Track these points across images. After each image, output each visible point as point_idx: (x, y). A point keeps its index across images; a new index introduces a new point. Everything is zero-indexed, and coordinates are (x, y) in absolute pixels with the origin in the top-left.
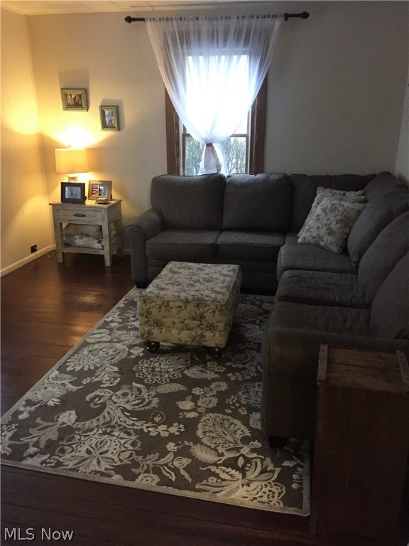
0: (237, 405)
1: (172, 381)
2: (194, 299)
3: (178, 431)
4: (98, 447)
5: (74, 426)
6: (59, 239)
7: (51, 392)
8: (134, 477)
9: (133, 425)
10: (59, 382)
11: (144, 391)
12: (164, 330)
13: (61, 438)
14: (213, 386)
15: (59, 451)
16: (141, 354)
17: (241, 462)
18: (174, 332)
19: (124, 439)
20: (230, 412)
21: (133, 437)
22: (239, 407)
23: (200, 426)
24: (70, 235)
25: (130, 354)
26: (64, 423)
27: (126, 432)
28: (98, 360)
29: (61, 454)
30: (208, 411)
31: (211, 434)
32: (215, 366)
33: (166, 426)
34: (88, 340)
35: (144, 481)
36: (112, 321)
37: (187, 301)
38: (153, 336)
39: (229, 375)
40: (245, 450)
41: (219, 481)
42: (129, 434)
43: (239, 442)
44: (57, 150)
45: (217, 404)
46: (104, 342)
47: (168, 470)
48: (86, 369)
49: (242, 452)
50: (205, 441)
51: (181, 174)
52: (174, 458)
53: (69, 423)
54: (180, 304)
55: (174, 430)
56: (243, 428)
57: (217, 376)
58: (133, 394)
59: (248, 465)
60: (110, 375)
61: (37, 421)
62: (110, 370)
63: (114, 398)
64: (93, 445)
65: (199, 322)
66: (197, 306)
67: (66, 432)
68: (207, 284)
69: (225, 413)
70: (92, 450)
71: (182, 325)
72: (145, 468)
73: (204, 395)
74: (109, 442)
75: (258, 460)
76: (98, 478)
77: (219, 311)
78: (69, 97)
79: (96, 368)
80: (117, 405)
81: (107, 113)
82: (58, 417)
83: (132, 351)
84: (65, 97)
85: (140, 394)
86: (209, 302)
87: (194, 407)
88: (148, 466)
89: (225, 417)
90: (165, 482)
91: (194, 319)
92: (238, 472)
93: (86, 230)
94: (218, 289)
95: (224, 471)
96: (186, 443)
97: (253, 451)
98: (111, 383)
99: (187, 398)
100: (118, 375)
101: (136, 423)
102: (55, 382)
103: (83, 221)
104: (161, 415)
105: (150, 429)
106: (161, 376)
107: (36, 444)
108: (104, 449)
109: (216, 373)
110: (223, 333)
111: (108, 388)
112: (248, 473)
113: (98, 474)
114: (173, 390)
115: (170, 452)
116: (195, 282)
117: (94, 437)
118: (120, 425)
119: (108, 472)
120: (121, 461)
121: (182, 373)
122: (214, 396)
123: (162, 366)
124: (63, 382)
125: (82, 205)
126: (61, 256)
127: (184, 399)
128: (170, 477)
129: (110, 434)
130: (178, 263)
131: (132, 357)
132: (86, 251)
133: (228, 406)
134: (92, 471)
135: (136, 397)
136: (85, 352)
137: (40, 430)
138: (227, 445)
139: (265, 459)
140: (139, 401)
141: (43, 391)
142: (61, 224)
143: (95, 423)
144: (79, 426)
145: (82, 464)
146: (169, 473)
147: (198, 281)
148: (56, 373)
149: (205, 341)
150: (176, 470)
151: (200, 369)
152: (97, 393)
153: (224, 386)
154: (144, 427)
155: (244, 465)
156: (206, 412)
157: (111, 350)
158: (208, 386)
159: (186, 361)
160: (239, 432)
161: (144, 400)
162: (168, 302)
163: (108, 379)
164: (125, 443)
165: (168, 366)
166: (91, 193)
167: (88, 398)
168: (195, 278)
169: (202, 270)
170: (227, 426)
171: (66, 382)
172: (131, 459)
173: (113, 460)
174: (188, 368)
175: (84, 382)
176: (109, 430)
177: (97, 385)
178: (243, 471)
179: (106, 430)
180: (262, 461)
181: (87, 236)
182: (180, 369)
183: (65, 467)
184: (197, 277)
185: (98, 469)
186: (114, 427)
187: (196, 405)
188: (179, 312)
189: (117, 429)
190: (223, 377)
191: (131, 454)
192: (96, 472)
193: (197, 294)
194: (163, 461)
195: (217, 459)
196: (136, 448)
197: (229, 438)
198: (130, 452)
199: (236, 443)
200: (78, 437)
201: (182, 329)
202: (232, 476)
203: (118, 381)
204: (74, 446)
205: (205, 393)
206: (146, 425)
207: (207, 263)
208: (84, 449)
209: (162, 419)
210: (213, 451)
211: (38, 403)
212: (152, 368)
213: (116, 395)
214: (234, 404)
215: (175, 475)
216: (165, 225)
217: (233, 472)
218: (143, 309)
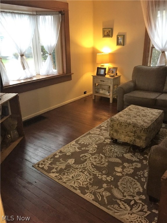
0: (142, 176)
1: (117, 157)
2: (132, 124)
3: (110, 180)
4: (77, 176)
5: (72, 165)
6: (94, 90)
7: (70, 150)
8: (85, 193)
9: (94, 171)
10: (74, 147)
11: (104, 158)
12: (118, 135)
13: (65, 169)
14: (134, 164)
15: (63, 174)
16: (109, 143)
17: (133, 202)
18: (123, 136)
19: (88, 176)
20: (137, 178)
21: (91, 177)
22: (142, 177)
23: (121, 180)
24: (98, 89)
25: (104, 141)
26: (69, 163)
27: (89, 174)
28: (91, 141)
29: (63, 175)
30: (127, 175)
31: (124, 186)
32: (138, 155)
33: (106, 176)
34: (91, 132)
35: (88, 196)
36: (103, 126)
37: (129, 124)
38: (114, 136)
39: (144, 161)
40: (137, 198)
41: (119, 208)
42: (90, 175)
43: (135, 193)
44: (98, 54)
45: (132, 173)
46: (96, 134)
47: (99, 195)
48: (85, 144)
49: (135, 198)
50: (120, 188)
51: (149, 65)
52: (104, 191)
53: (71, 164)
54: (126, 125)
55: (109, 179)
56: (140, 187)
57: (138, 160)
58: (98, 158)
59: (135, 205)
60: (93, 148)
61: (60, 160)
62: (94, 146)
63: (91, 158)
64: (75, 175)
65: (134, 134)
66: (134, 126)
67: (68, 167)
68: (142, 117)
69: (134, 178)
70: (74, 177)
71: (126, 134)
72: (91, 191)
73: (128, 167)
74: (82, 175)
75: (141, 205)
76: (72, 189)
77: (143, 131)
78: (105, 32)
79: (89, 144)
80: (91, 161)
81: (119, 38)
82: (68, 160)
83: (106, 140)
84: (104, 32)
85: (101, 159)
86: (139, 126)
87: (121, 171)
88: (92, 190)
89: (134, 180)
90: (96, 200)
91: (132, 132)
92: (129, 207)
93: (104, 87)
94: (146, 121)
95: (123, 204)
96: (112, 186)
97: (140, 199)
98: (92, 152)
99: (120, 167)
100: (96, 149)
101: (95, 171)
102: (72, 146)
103: (103, 83)
104: (106, 171)
105: (99, 175)
106: (113, 154)
107: (56, 169)
108: (79, 178)
109: (138, 158)
110: (144, 141)
111: (90, 153)
112: (133, 209)
113: (72, 188)
114: (116, 161)
115: (103, 188)
116: (138, 115)
117: (77, 172)
118: (88, 170)
119: (76, 188)
120: (83, 185)
121: (122, 155)
122: (132, 169)
123: (115, 150)
124: (75, 147)
125: (104, 77)
126: (94, 96)
127: (118, 167)
128: (99, 198)
129: (83, 173)
130: (134, 106)
131: (105, 143)
132: (103, 96)
133: (137, 175)
134: (71, 186)
135: (99, 160)
136: (88, 137)
137: (60, 163)
138: (129, 193)
139: (144, 205)
140: (100, 162)
141: (67, 148)
142: (95, 84)
143: (80, 167)
144: (73, 166)
145: (69, 181)
146: (99, 196)
147: (139, 115)
148: (74, 142)
149: (135, 143)
150: (102, 196)
151: (131, 155)
152: (86, 154)
153: (139, 165)
154: (97, 174)
155: (133, 205)
156: (126, 175)
157: (98, 138)
158: (132, 163)
159: (127, 150)
160: (137, 189)
161: (102, 162)
162: (121, 123)
163: (92, 150)
164: (87, 178)
165: (118, 150)
166: (109, 72)
167: (81, 156)
168: (138, 114)
169: (143, 110)
170: (133, 184)
171: (76, 147)
172: (87, 185)
173: (80, 183)
174: (126, 153)
175: (82, 149)
176: (84, 171)
177: (86, 151)
178: (132, 207)
179: (82, 171)
180: (143, 205)
181: (105, 90)
182: (122, 153)
183: (62, 181)
184: (140, 114)
185: (73, 185)
186: (86, 170)
187: (123, 170)
188: (125, 128)
189: (87, 171)
190: (141, 161)
191: (88, 183)
192: (72, 186)
193: (136, 121)
194: (99, 191)
195: (122, 197)
196: (90, 182)
197: (132, 190)
198: (88, 182)
199: (134, 194)
200: (71, 170)
201: (126, 136)
202: (125, 207)
203: (95, 152)
204: (69, 173)
205: (129, 166)
206: (98, 173)
207: (148, 108)
208: (71, 176)
209: (106, 172)
210: (122, 194)
211: (63, 153)
212: (111, 149)
213: (92, 157)
214: (140, 175)
215: (101, 198)
216: (136, 88)
217: (127, 206)
218: (111, 124)
